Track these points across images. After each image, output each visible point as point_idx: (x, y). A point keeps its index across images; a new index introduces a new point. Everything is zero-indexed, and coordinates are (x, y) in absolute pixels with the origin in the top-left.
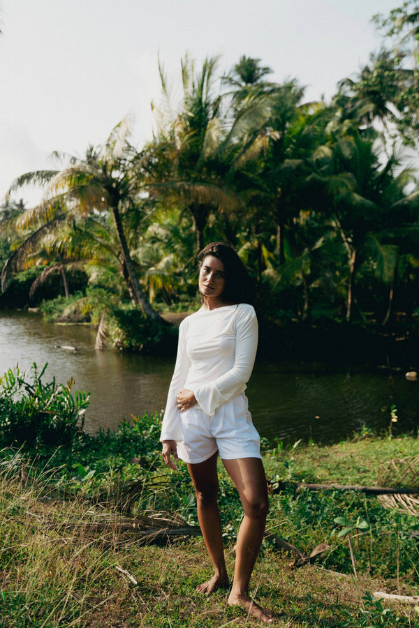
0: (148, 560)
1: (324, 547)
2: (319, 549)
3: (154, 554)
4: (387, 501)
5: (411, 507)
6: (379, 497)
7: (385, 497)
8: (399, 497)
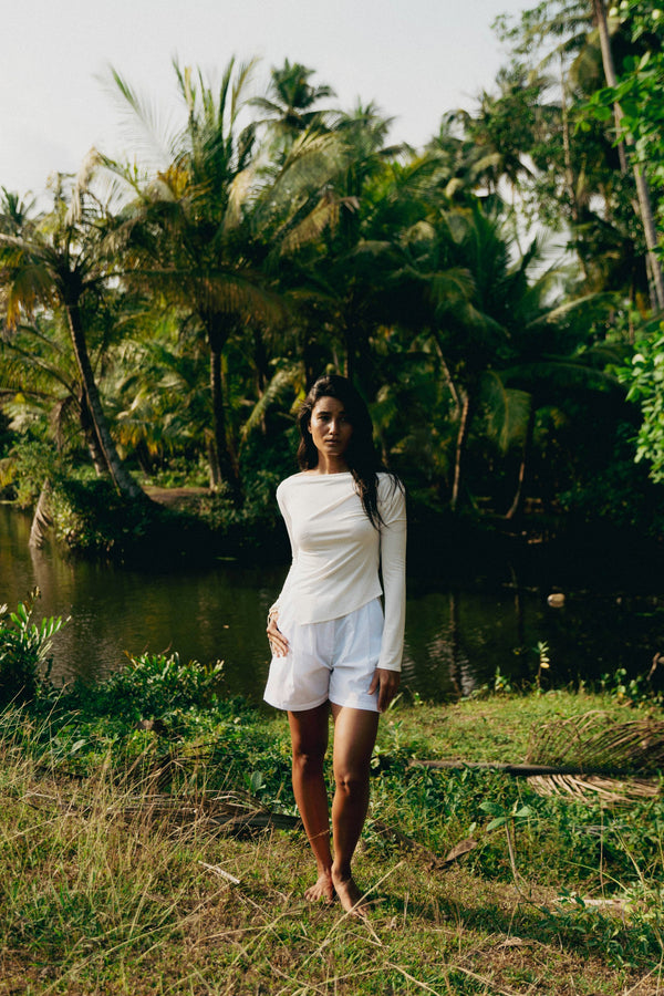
1: (468, 845)
2: (461, 849)
4: (542, 785)
5: (579, 794)
7: (539, 778)
8: (559, 779)
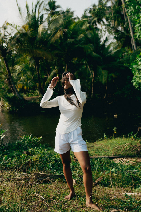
0: (43, 189)
1: (101, 179)
3: (45, 187)
5: (125, 162)
6: (114, 159)
7: (115, 159)
